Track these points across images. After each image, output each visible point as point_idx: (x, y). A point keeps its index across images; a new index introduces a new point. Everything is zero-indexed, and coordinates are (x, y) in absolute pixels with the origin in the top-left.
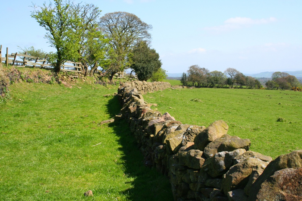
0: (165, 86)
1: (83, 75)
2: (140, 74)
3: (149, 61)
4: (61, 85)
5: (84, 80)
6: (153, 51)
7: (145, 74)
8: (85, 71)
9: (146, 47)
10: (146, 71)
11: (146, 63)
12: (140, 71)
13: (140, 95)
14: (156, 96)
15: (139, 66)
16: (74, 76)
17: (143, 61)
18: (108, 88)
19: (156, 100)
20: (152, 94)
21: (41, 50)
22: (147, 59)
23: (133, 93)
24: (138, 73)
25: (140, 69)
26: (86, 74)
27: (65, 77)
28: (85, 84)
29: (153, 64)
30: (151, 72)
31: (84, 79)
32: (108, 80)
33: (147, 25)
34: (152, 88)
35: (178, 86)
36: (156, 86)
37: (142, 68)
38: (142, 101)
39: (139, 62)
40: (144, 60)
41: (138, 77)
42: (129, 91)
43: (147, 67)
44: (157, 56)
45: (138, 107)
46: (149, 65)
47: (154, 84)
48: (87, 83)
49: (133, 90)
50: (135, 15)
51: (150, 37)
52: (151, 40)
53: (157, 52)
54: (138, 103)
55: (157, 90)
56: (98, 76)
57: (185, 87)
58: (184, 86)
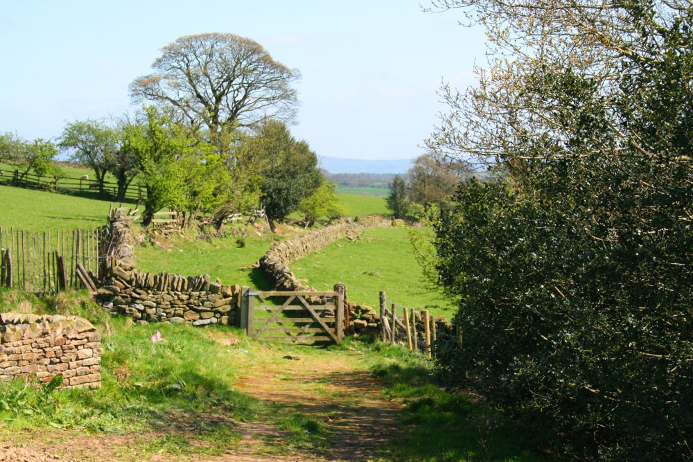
0: (327, 239)
1: (180, 227)
2: (271, 204)
3: (293, 175)
4: (156, 247)
5: (182, 236)
6: (303, 148)
7: (282, 204)
8: (182, 219)
9: (286, 136)
10: (285, 199)
11: (284, 177)
12: (272, 198)
13: (292, 273)
14: (308, 264)
15: (270, 187)
16: (168, 231)
17: (278, 173)
18: (215, 246)
19: (307, 274)
20: (301, 261)
21: (14, 133)
22: (288, 170)
23: (285, 270)
24: (266, 202)
25: (272, 193)
26: (183, 224)
27: (156, 232)
28: (184, 242)
29: (302, 181)
30: (296, 201)
31: (182, 234)
32: (212, 230)
33: (288, 71)
34: (301, 248)
35: (377, 219)
36: (309, 245)
37: (274, 191)
38: (293, 278)
39: (268, 176)
40: (280, 171)
41: (267, 212)
42: (280, 268)
43: (287, 188)
44: (313, 159)
45: (292, 284)
46: (292, 184)
47: (304, 241)
48: (187, 241)
49: (284, 268)
50: (255, 43)
51: (296, 99)
52: (297, 107)
53: (312, 149)
54: (291, 281)
55: (310, 251)
56: (199, 224)
57: (400, 222)
58: (396, 218)
